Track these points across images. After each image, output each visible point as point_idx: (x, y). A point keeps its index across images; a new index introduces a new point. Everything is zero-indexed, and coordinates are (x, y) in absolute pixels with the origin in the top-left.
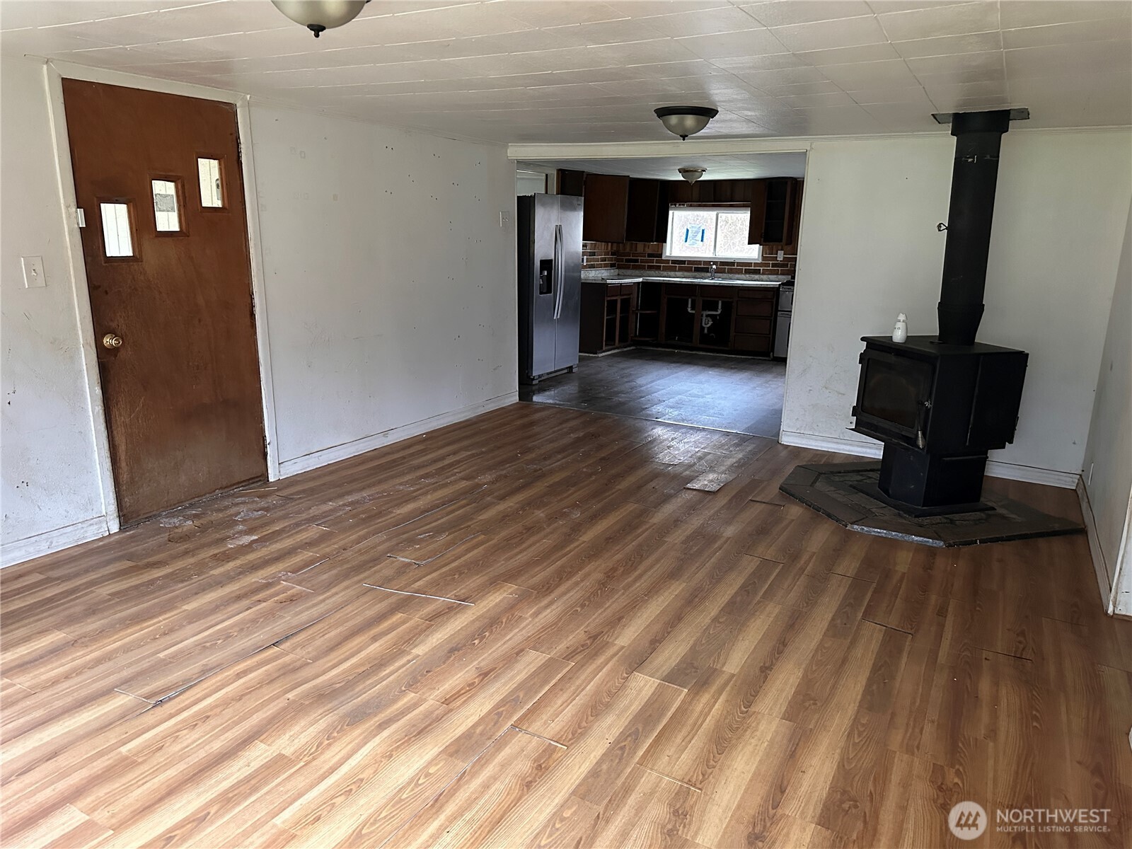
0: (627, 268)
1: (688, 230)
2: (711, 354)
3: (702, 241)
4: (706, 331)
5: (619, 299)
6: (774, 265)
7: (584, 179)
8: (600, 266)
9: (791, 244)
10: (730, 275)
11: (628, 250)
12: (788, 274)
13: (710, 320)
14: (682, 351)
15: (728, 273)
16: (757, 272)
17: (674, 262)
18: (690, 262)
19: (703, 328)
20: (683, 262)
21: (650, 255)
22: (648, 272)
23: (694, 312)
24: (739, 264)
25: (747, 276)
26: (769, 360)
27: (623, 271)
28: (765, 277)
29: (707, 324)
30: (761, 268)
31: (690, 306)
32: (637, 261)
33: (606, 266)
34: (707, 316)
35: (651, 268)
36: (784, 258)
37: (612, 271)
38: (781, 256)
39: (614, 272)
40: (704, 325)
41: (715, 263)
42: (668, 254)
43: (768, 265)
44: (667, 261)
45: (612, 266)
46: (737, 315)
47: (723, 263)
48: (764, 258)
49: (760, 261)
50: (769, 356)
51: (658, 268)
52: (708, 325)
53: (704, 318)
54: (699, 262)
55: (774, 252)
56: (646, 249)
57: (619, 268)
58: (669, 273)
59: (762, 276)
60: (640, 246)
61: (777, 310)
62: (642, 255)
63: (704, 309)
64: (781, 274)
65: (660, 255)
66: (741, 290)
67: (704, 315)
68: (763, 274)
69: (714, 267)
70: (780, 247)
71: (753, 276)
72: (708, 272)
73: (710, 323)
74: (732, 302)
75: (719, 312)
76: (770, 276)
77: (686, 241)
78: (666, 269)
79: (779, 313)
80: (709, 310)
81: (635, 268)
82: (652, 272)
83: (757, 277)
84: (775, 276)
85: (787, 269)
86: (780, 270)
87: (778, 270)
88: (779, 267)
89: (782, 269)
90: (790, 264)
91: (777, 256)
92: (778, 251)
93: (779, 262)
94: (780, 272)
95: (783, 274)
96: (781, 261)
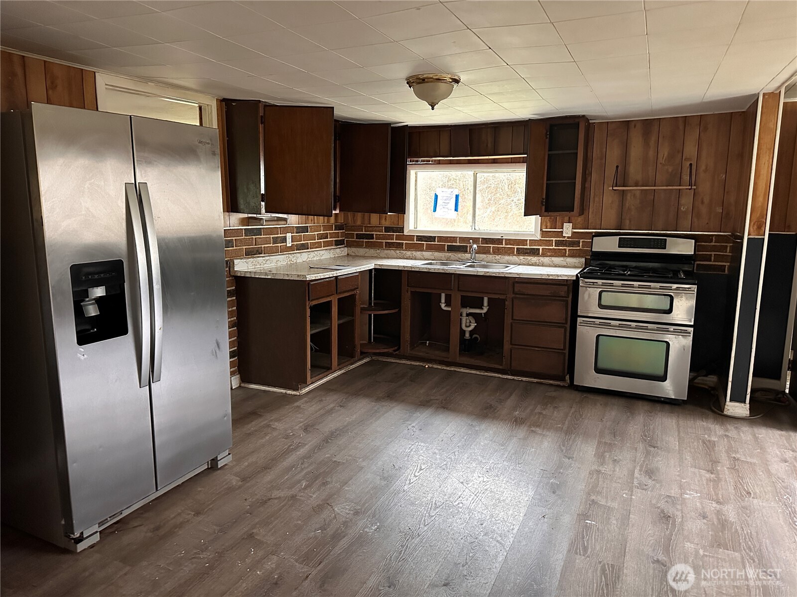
0: (358, 245)
1: (436, 196)
2: (478, 373)
3: (456, 210)
4: (467, 335)
5: (334, 300)
6: (558, 243)
7: (261, 113)
8: (319, 245)
9: (583, 214)
10: (498, 257)
11: (359, 223)
12: (580, 256)
13: (473, 321)
14: (435, 366)
15: (494, 253)
16: (534, 252)
17: (420, 238)
18: (441, 239)
19: (463, 332)
20: (432, 239)
21: (388, 229)
22: (386, 252)
23: (450, 309)
24: (509, 241)
25: (522, 258)
26: (563, 387)
27: (354, 249)
28: (546, 260)
29: (469, 326)
30: (541, 248)
31: (443, 300)
32: (371, 237)
33: (327, 244)
34: (468, 315)
35: (389, 246)
36: (573, 233)
37: (338, 250)
38: (568, 230)
39: (342, 251)
40: (464, 327)
41: (476, 240)
42: (412, 227)
43: (549, 243)
44: (411, 237)
45: (338, 243)
46: (512, 319)
47: (486, 241)
48: (543, 233)
49: (538, 237)
50: (564, 380)
51: (399, 246)
52: (470, 329)
53: (464, 319)
54: (453, 239)
55: (559, 224)
56: (383, 221)
57: (349, 245)
58: (414, 253)
59: (542, 259)
60: (375, 218)
61: (575, 316)
62: (377, 228)
63: (464, 305)
64: (570, 256)
65: (401, 230)
66: (517, 282)
67: (464, 314)
68: (544, 255)
69: (475, 246)
70: (566, 219)
71: (529, 258)
72: (466, 251)
73: (473, 325)
74: (504, 300)
75: (485, 310)
76: (553, 259)
77: (435, 210)
78: (410, 247)
79: (579, 320)
80: (471, 307)
81: (370, 246)
82: (392, 252)
83: (534, 259)
84: (562, 259)
85: (578, 248)
86: (567, 250)
87: (565, 250)
88: (566, 246)
89: (571, 248)
90: (583, 242)
91: (562, 230)
92: (564, 224)
93: (566, 239)
94: (567, 252)
95: (572, 255)
96: (568, 237)
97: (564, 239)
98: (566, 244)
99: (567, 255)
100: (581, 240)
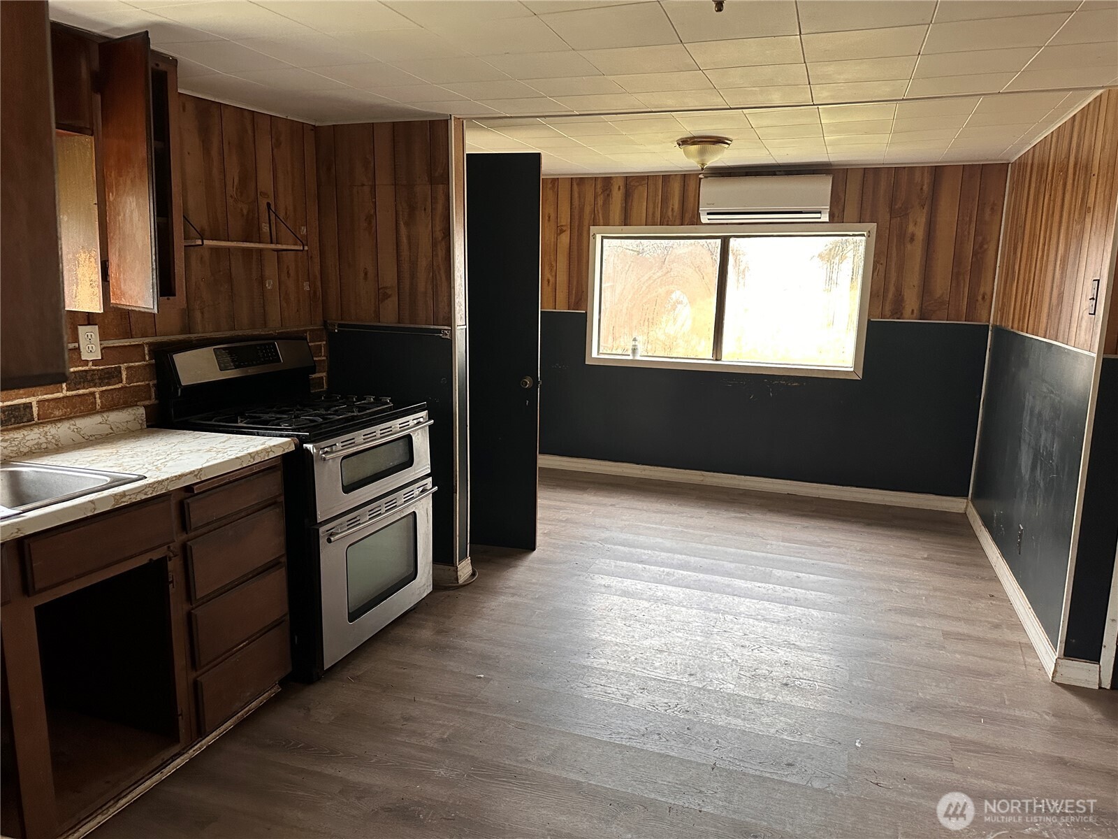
6: (75, 380)
12: (128, 404)
16: (22, 416)
30: (33, 401)
36: (105, 351)
38: (90, 344)
59: (45, 431)
64: (106, 409)
68: (48, 419)
84: (93, 419)
85: (120, 386)
86: (97, 396)
87: (93, 394)
88: (95, 386)
89: (104, 388)
90: (127, 368)
91: (76, 345)
92: (80, 327)
93: (90, 366)
94: (98, 401)
95: (111, 405)
96: (95, 362)
97: (86, 368)
98: (93, 380)
99: (98, 407)
100: (123, 366)
